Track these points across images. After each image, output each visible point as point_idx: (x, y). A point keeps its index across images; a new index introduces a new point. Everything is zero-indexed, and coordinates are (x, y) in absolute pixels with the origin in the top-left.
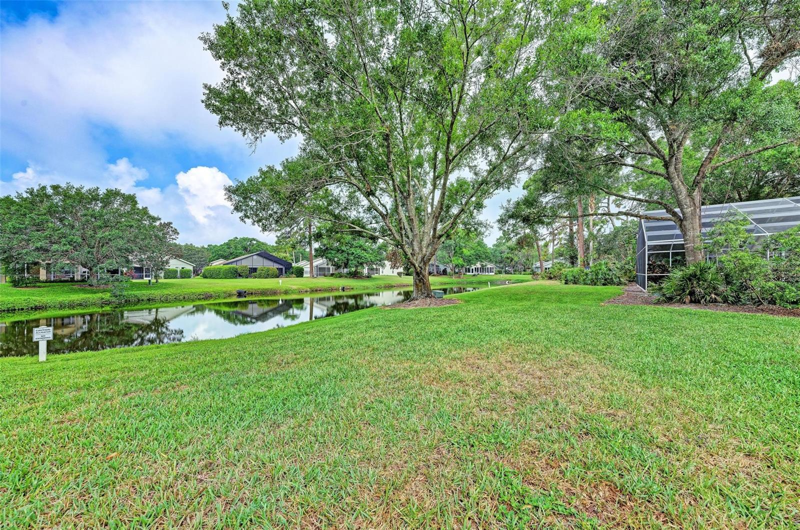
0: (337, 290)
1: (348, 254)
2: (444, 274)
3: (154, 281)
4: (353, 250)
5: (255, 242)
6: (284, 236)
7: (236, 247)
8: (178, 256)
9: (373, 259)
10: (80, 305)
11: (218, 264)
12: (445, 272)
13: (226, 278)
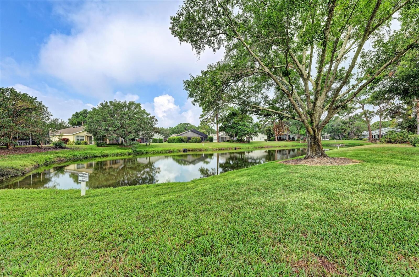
0: (232, 149)
1: (237, 129)
2: (293, 140)
3: (148, 144)
4: (240, 127)
5: (189, 125)
6: (204, 120)
7: (181, 128)
8: (158, 132)
9: (252, 132)
10: (120, 155)
11: (174, 136)
12: (293, 139)
13: (177, 143)
